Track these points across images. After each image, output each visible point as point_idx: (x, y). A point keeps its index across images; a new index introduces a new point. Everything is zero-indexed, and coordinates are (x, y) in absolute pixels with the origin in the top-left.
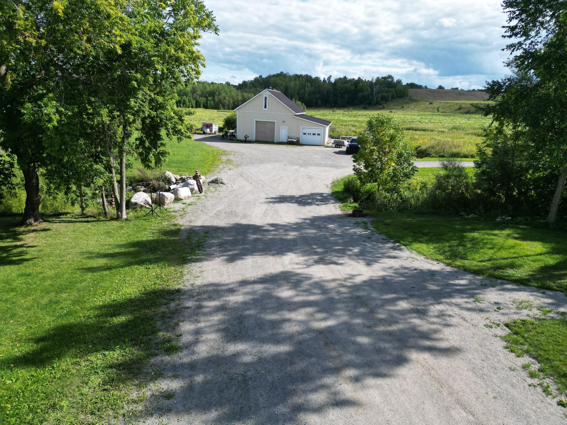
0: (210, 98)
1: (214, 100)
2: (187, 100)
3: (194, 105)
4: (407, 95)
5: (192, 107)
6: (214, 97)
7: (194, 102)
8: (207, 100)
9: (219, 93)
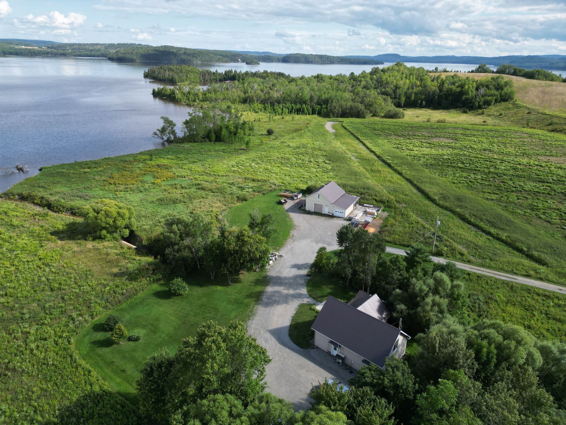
0: (324, 106)
1: (326, 108)
2: (306, 109)
3: (311, 113)
4: (512, 99)
5: (309, 114)
6: (327, 105)
7: (311, 110)
8: (321, 107)
9: (332, 101)
